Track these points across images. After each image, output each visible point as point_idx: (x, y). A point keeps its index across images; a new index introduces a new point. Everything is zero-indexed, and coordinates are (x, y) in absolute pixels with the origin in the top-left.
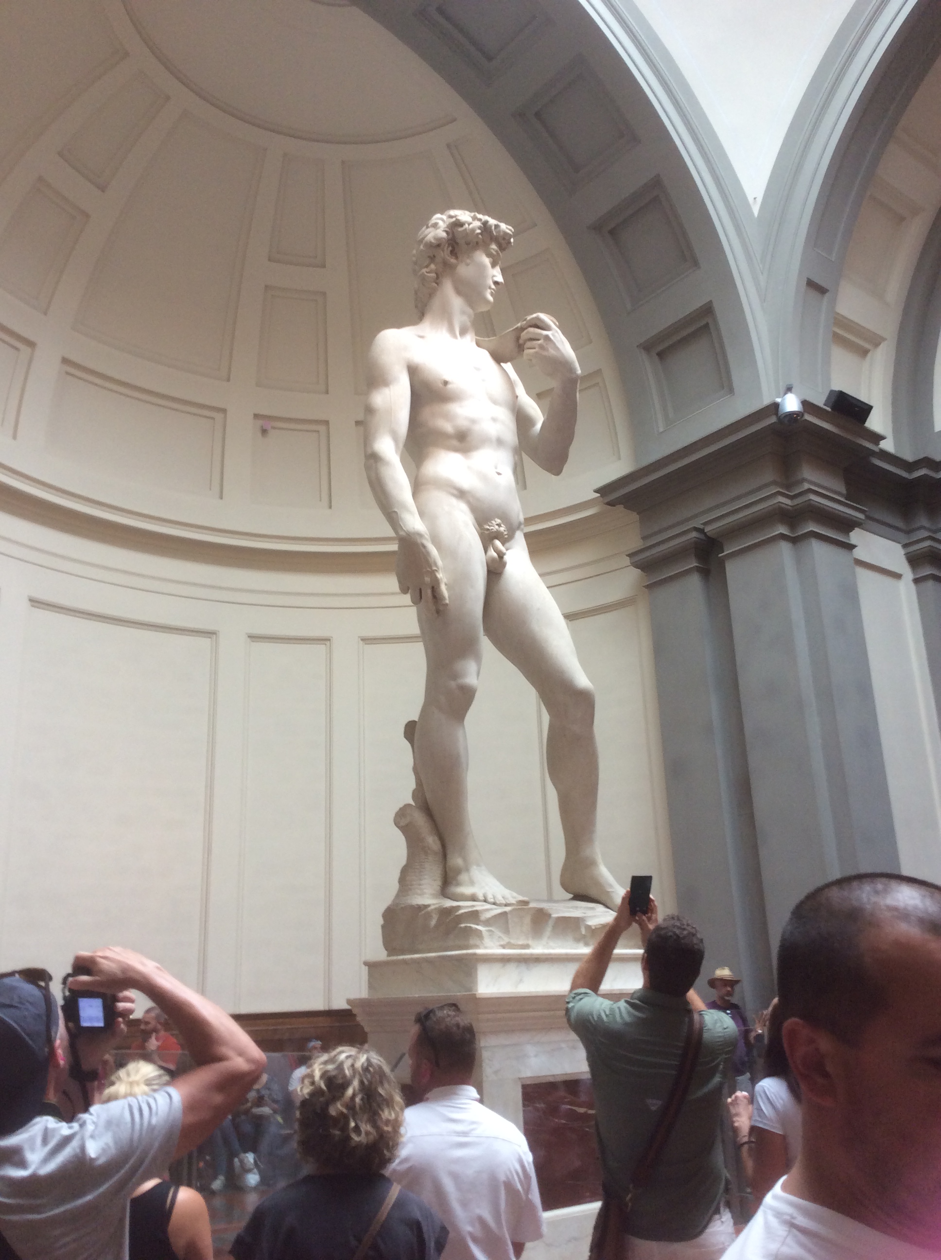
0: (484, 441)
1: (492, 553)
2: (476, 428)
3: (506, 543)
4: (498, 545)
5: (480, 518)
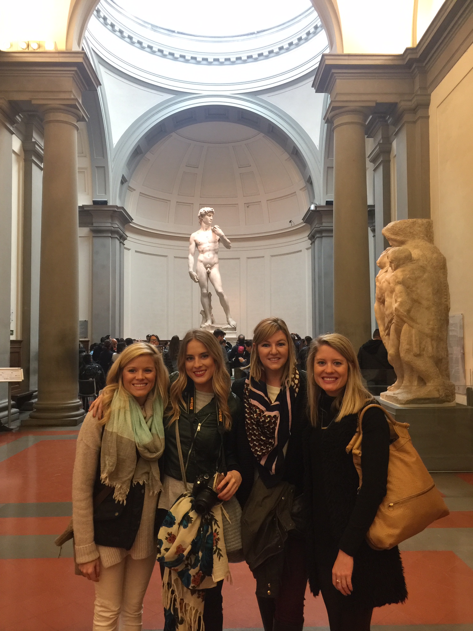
0: (207, 251)
1: (207, 271)
2: (205, 249)
3: (211, 268)
4: (209, 269)
5: (205, 265)
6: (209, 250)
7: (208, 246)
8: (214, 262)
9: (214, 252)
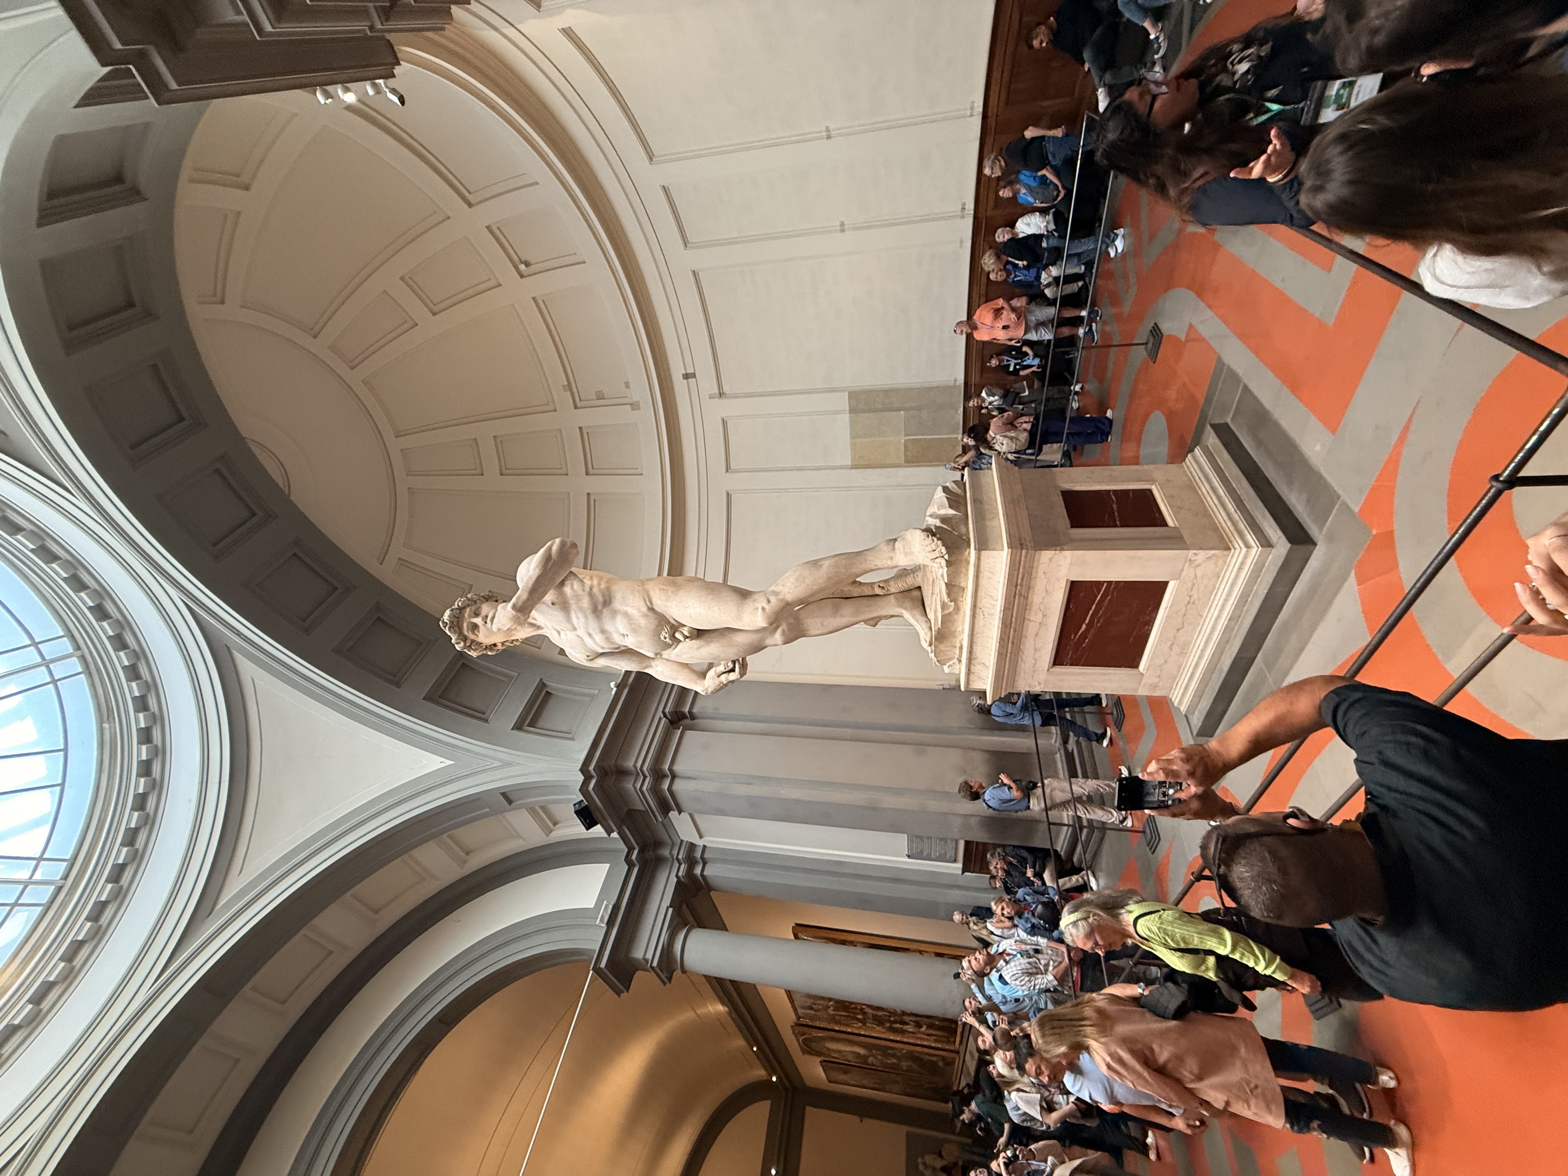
3: (675, 627)
4: (678, 635)
5: (668, 646)
6: (603, 631)
7: (590, 635)
8: (646, 616)
9: (605, 611)
